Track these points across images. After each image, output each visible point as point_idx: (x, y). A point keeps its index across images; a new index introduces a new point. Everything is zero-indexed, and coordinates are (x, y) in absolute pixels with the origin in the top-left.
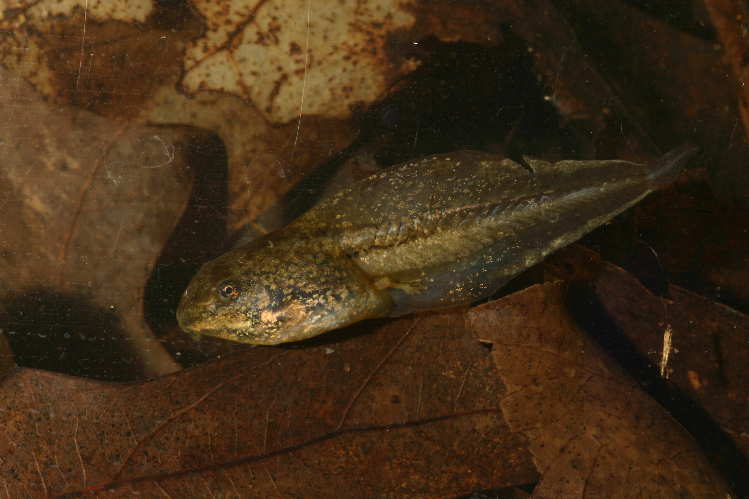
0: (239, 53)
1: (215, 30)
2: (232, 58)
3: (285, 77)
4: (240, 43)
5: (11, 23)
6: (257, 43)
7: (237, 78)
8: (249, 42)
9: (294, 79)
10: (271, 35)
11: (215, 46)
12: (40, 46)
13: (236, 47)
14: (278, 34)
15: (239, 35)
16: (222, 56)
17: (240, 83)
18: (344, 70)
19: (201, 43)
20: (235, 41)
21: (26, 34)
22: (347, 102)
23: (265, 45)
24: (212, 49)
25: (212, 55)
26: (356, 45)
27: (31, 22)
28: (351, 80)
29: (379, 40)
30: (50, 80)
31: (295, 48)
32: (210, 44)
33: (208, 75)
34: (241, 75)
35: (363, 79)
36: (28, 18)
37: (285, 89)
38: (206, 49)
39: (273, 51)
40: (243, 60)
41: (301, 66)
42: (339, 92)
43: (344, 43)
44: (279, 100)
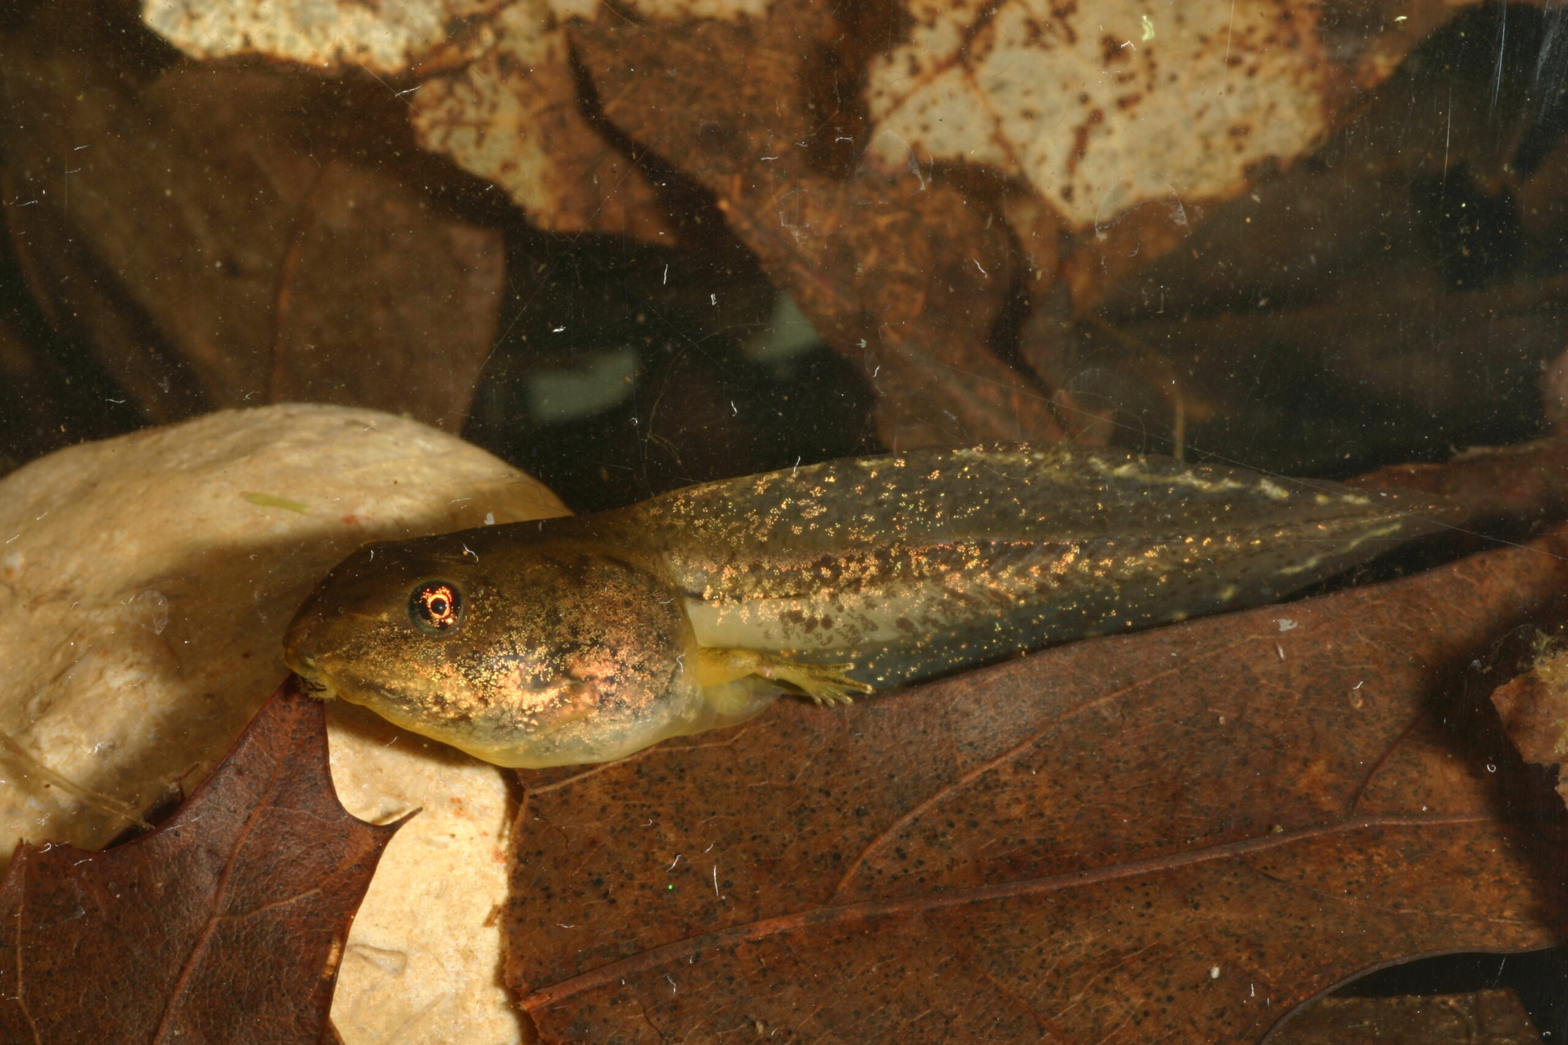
0: (985, 72)
1: (931, 25)
2: (975, 85)
3: (1097, 117)
4: (989, 48)
5: (463, 48)
6: (1027, 44)
7: (990, 129)
8: (1010, 43)
9: (1116, 120)
10: (1057, 25)
11: (933, 58)
12: (524, 99)
13: (980, 59)
14: (1072, 20)
15: (985, 32)
16: (952, 79)
17: (998, 138)
18: (1230, 90)
19: (901, 54)
20: (977, 47)
21: (495, 75)
22: (1238, 161)
23: (1045, 47)
24: (927, 65)
25: (928, 80)
26: (1251, 30)
27: (506, 45)
28: (1245, 111)
29: (1305, 14)
30: (544, 178)
31: (1112, 50)
32: (923, 55)
33: (925, 128)
34: (998, 120)
35: (1272, 107)
36: (500, 34)
37: (1096, 144)
38: (915, 69)
39: (1064, 57)
40: (999, 87)
41: (1129, 89)
42: (1220, 140)
43: (1224, 30)
44: (1088, 170)
